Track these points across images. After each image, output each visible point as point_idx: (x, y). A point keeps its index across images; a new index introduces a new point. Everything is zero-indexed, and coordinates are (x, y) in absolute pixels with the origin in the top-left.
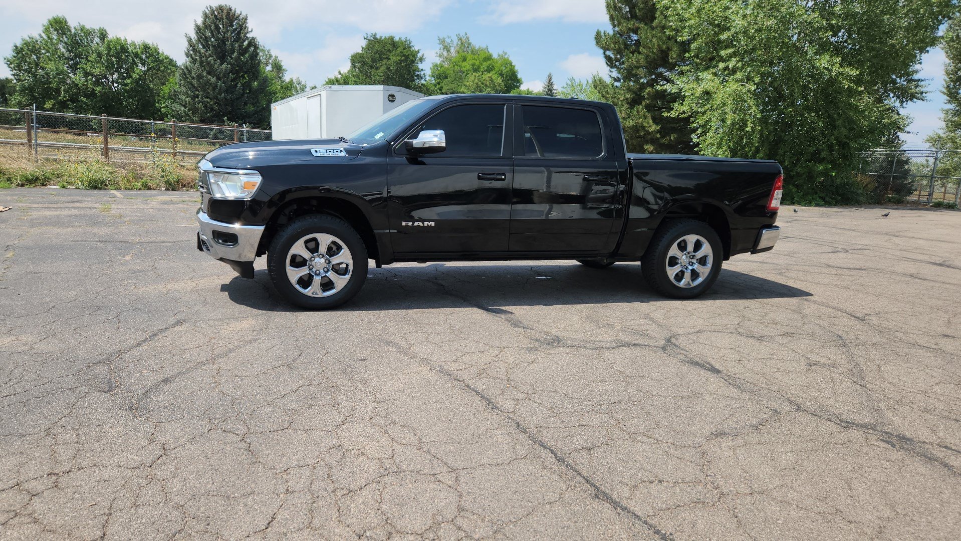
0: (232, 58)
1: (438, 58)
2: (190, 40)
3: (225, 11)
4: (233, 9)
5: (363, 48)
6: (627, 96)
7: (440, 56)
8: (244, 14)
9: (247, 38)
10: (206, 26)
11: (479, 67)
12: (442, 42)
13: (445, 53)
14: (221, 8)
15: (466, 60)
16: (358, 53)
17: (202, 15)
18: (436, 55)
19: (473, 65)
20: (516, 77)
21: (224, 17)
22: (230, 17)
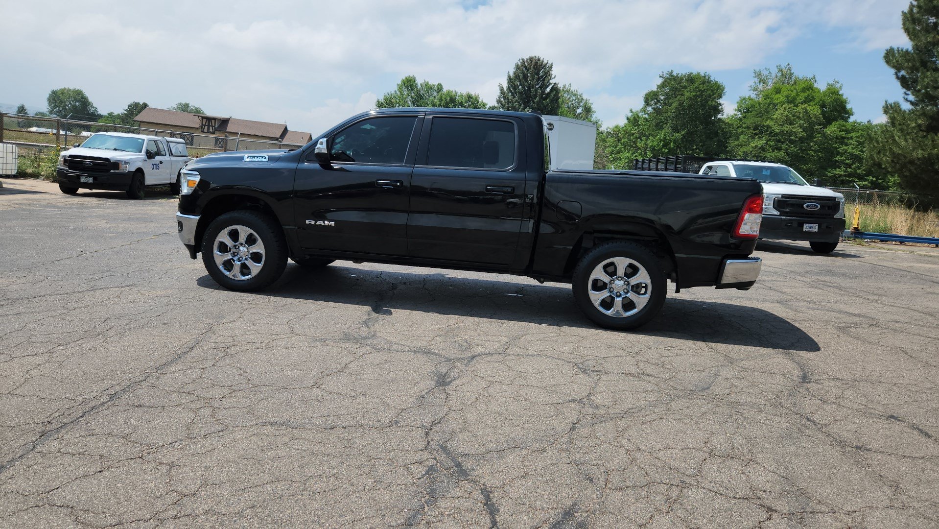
0: (534, 102)
1: (752, 92)
2: (502, 89)
3: (534, 62)
4: (541, 59)
5: (658, 86)
6: (920, 122)
7: (755, 90)
8: (550, 63)
9: (550, 84)
10: (517, 76)
11: (795, 99)
12: (758, 74)
13: (761, 87)
14: (531, 59)
15: (780, 93)
16: (652, 91)
17: (515, 66)
18: (750, 88)
19: (787, 97)
20: (845, 107)
21: (532, 67)
22: (537, 67)
